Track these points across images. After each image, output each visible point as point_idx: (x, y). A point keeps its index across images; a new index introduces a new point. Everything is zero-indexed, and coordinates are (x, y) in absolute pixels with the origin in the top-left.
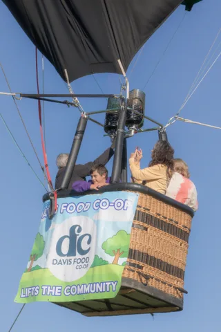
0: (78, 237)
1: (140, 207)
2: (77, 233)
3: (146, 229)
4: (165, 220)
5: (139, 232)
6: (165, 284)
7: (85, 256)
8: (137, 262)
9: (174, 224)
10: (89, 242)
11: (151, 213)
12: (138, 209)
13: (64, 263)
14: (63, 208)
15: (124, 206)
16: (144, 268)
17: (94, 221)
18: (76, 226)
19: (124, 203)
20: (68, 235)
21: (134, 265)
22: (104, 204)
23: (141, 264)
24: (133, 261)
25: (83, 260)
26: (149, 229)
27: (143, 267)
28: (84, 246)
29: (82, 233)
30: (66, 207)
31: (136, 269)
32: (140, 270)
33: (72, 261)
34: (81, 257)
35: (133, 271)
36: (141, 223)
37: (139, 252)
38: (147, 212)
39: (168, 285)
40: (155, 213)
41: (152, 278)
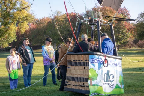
0: (109, 75)
7: (112, 83)
17: (115, 70)
20: (106, 73)
25: (111, 85)
33: (108, 84)
34: (111, 83)
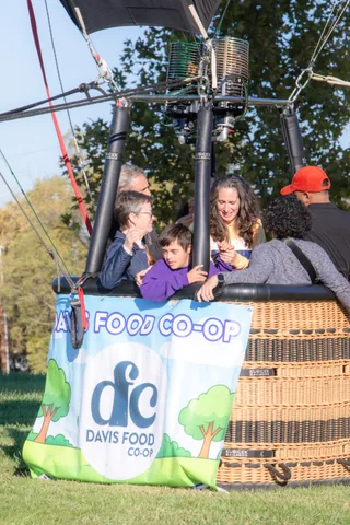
0: (131, 389)
1: (258, 331)
2: (128, 379)
3: (274, 372)
4: (309, 337)
5: (262, 383)
6: (320, 464)
8: (262, 446)
9: (328, 336)
10: (154, 402)
11: (281, 335)
12: (255, 336)
13: (105, 438)
14: (99, 322)
15: (223, 335)
16: (277, 453)
17: (162, 358)
18: (127, 363)
19: (224, 327)
20: (112, 380)
21: (256, 454)
22: (182, 326)
23: (271, 446)
24: (255, 447)
26: (279, 371)
27: (274, 451)
28: (145, 409)
29: (138, 382)
30: (106, 320)
31: (263, 461)
32: (270, 460)
35: (258, 466)
36: (263, 364)
37: (266, 423)
38: (272, 337)
39: (328, 463)
40: (287, 333)
41: (295, 465)
